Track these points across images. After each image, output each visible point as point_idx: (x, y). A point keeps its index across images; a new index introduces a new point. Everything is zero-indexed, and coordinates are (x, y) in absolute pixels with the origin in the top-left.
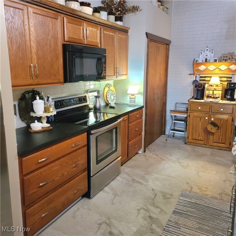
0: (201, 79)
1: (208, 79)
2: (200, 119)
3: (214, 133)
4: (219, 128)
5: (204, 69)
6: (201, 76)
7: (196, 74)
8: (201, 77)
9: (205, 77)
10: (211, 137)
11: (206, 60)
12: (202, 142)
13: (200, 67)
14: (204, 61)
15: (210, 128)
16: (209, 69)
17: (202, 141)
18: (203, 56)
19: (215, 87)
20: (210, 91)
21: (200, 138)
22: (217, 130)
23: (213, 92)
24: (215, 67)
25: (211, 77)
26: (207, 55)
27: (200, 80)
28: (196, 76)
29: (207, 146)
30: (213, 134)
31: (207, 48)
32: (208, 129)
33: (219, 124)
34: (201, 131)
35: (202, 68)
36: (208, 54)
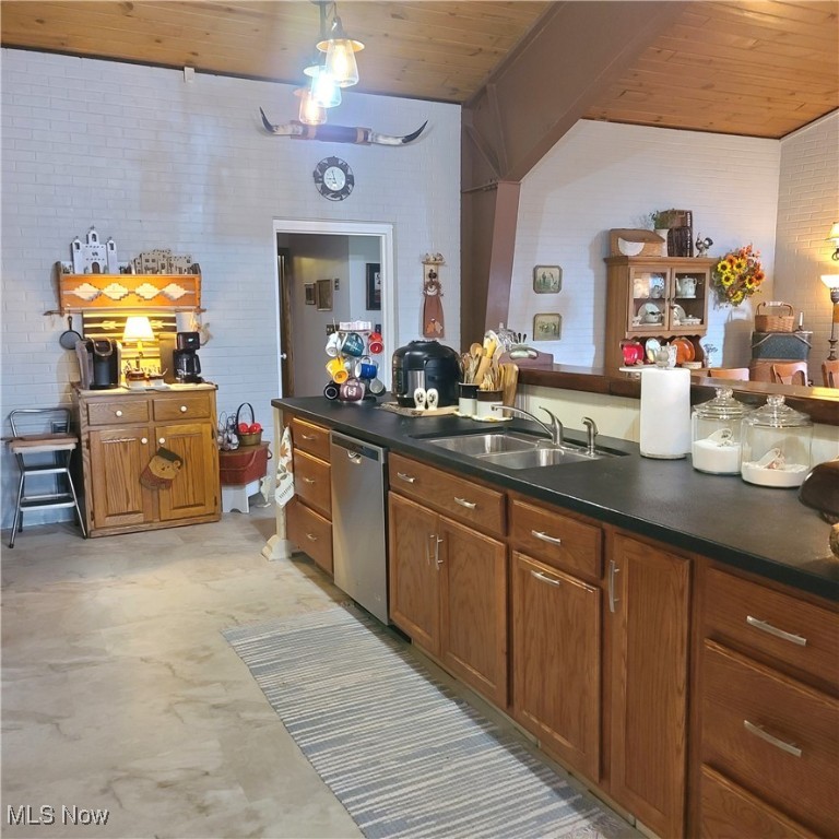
0: (86, 326)
1: (112, 325)
2: (125, 448)
3: (171, 481)
4: (182, 462)
5: (92, 295)
6: (85, 316)
7: (69, 312)
8: (85, 321)
9: (101, 320)
10: (164, 494)
11: (96, 267)
12: (139, 518)
13: (77, 289)
14: (91, 270)
15: (160, 468)
16: (108, 294)
17: (137, 516)
18: (84, 253)
19: (140, 348)
20: (130, 361)
21: (130, 506)
22: (179, 468)
23: (138, 363)
24: (125, 291)
25: (123, 320)
26: (97, 254)
27: (86, 331)
28: (70, 317)
29: (155, 526)
30: (167, 483)
31: (93, 232)
32: (154, 472)
33: (180, 452)
34: (131, 483)
35: (85, 291)
36: (97, 250)
